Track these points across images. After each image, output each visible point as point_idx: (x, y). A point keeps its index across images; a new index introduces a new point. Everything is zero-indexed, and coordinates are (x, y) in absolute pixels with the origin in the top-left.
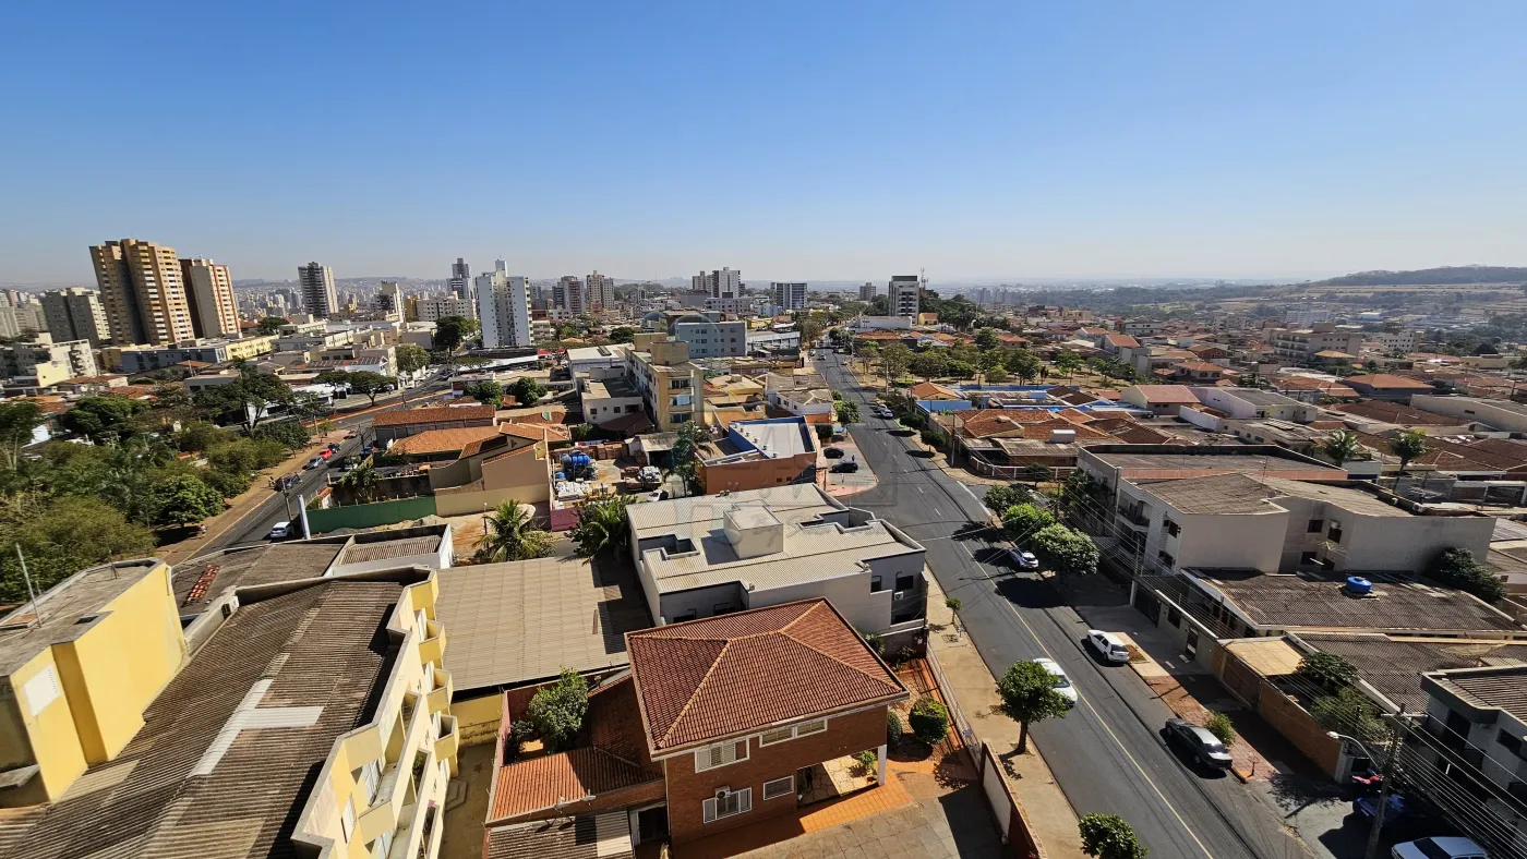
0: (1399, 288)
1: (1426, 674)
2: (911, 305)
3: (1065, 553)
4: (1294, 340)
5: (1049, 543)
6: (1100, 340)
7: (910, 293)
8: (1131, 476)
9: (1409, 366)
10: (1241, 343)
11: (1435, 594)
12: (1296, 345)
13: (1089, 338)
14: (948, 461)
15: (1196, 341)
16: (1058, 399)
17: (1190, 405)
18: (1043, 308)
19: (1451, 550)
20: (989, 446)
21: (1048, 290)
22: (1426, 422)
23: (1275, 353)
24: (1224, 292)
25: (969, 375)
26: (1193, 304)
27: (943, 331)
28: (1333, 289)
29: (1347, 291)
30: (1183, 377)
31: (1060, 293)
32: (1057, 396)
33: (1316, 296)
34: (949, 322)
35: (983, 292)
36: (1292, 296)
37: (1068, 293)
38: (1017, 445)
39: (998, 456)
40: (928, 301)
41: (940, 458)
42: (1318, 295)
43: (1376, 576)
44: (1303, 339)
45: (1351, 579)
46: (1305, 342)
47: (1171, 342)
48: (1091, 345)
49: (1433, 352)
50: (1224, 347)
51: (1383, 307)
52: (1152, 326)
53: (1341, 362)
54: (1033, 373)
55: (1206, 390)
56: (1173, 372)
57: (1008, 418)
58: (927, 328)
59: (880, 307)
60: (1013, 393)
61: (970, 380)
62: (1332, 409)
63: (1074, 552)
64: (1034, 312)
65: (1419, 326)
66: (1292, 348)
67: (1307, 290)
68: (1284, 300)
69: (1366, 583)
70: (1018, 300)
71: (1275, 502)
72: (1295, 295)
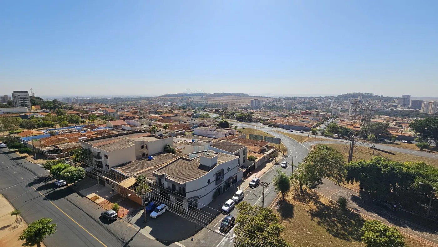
0: (173, 98)
1: (153, 172)
2: (26, 103)
3: (71, 176)
5: (65, 174)
6: (104, 111)
7: (25, 98)
8: (95, 146)
9: (173, 112)
10: (143, 110)
11: (164, 155)
12: (153, 109)
13: (103, 111)
14: (34, 158)
15: (131, 110)
16: (87, 129)
17: (125, 125)
18: (89, 103)
19: (167, 145)
20: (54, 148)
21: (93, 99)
22: (172, 122)
23: (149, 111)
24: (141, 99)
25: (52, 125)
26: (134, 102)
27: (44, 112)
28: (162, 98)
29: (164, 98)
30: (126, 119)
31: (97, 99)
32: (86, 128)
33: (159, 99)
34: (47, 109)
37: (100, 99)
38: (64, 145)
39: (58, 151)
40: (36, 101)
41: (30, 158)
43: (154, 155)
45: (149, 157)
47: (125, 110)
48: (102, 113)
49: (177, 109)
50: (138, 111)
51: (171, 101)
52: (122, 107)
53: (161, 112)
54: (78, 122)
55: (129, 121)
56: (124, 118)
57: (63, 137)
58: (36, 111)
59: (10, 104)
60: (70, 129)
61: (53, 127)
62: (158, 122)
63: (74, 174)
64: (85, 104)
65: (176, 105)
68: (154, 100)
69: (152, 157)
70: (77, 100)
71: (132, 143)
72: (156, 99)
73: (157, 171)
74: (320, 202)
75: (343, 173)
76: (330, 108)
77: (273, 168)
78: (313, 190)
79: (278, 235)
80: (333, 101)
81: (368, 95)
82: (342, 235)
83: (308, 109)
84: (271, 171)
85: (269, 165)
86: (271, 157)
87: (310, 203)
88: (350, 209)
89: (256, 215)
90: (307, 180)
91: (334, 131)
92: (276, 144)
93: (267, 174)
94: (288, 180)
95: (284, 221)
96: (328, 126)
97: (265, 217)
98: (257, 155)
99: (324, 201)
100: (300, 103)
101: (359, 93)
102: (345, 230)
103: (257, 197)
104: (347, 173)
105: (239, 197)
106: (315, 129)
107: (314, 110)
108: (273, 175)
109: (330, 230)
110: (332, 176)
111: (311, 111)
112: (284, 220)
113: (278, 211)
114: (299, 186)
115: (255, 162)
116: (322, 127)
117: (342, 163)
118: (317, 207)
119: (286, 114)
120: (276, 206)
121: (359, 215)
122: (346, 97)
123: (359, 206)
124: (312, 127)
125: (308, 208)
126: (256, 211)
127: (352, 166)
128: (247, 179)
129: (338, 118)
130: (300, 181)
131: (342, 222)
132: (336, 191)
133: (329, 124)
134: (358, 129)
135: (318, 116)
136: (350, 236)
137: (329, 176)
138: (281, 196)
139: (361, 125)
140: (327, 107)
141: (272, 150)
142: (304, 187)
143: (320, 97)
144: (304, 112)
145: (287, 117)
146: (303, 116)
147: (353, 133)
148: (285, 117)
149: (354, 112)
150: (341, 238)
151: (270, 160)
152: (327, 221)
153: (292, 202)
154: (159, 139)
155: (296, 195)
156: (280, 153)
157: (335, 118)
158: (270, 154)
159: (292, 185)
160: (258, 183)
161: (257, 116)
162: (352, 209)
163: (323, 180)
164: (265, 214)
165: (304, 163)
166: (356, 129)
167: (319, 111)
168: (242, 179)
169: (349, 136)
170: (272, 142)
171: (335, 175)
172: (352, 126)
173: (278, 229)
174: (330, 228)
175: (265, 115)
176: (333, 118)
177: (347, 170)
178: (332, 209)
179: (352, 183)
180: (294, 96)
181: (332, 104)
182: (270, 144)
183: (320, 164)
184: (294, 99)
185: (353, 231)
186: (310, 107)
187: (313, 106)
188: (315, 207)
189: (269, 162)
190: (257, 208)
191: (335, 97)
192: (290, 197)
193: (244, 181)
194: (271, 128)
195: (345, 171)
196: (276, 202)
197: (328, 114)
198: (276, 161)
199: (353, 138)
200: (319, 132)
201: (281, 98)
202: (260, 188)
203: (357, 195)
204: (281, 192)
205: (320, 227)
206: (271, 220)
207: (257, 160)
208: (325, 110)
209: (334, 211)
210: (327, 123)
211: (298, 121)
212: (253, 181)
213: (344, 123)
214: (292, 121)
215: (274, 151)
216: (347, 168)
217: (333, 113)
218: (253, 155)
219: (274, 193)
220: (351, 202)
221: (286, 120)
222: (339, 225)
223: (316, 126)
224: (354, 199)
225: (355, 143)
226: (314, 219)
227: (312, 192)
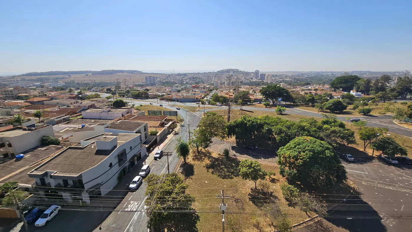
0: (42, 77)
1: (29, 173)
4: (8, 92)
9: (46, 95)
11: (43, 149)
12: (10, 93)
19: (44, 136)
22: (48, 107)
23: (4, 97)
28: (24, 77)
29: (28, 78)
33: (19, 79)
42: (20, 79)
43: (25, 153)
44: (11, 91)
45: (17, 156)
49: (52, 91)
51: (40, 82)
53: (26, 96)
62: (23, 109)
65: (50, 86)
66: (9, 94)
67: (15, 78)
68: (9, 81)
69: (22, 155)
72: (12, 80)
73: (36, 170)
74: (212, 156)
75: (225, 131)
76: (213, 81)
77: (173, 138)
78: (206, 149)
79: (184, 192)
80: (214, 76)
81: (236, 70)
82: (228, 176)
83: (197, 83)
84: (172, 141)
85: (170, 137)
86: (171, 129)
87: (205, 159)
88: (231, 156)
89: (164, 183)
90: (202, 142)
91: (217, 99)
92: (174, 117)
93: (169, 144)
94: (187, 145)
95: (187, 180)
96: (212, 96)
97: (171, 182)
98: (158, 129)
99: (215, 155)
100: (190, 79)
101: (231, 69)
102: (229, 172)
103: (163, 166)
104: (228, 131)
105: (146, 171)
106: (203, 100)
107: (201, 83)
108: (174, 144)
109: (220, 175)
110: (219, 135)
111: (199, 85)
112: (187, 178)
113: (182, 173)
114: (196, 148)
115: (157, 136)
116: (209, 97)
117: (224, 124)
118: (211, 161)
119: (179, 89)
120: (180, 170)
121: (237, 159)
122: (222, 72)
123: (236, 152)
124: (201, 99)
125: (204, 164)
126: (163, 179)
127: (230, 125)
128: (151, 154)
129: (219, 89)
130: (196, 144)
131: (227, 167)
132: (221, 146)
133: (213, 95)
134: (232, 97)
135: (204, 89)
136: (232, 175)
137: (216, 135)
138: (183, 160)
139: (233, 94)
140: (211, 81)
141: (171, 123)
142: (200, 148)
143: (205, 73)
144: (194, 86)
145: (181, 91)
146: (193, 89)
147: (229, 100)
148: (179, 91)
149: (229, 84)
150: (227, 178)
151: (170, 131)
152: (218, 169)
153: (192, 162)
154: (30, 131)
155: (195, 156)
156: (178, 124)
157: (217, 90)
158: (170, 126)
159: (191, 148)
160: (162, 154)
161: (153, 92)
162: (233, 156)
163: (213, 139)
164: (171, 179)
165: (198, 129)
166: (231, 97)
167: (205, 85)
168: (146, 154)
169: (227, 103)
170: (170, 115)
171: (220, 134)
172: (228, 95)
173: (184, 188)
174: (220, 174)
175: (161, 91)
176: (215, 89)
177: (228, 129)
178: (220, 159)
179: (231, 137)
180: (185, 72)
181: (213, 79)
182: (168, 117)
183: (210, 128)
184: (185, 75)
185: (234, 171)
186: (198, 81)
187: (200, 80)
188: (209, 161)
189: (170, 134)
190: (163, 176)
191: (215, 73)
192: (190, 159)
193: (148, 156)
194: (167, 102)
195: (227, 129)
196: (180, 166)
197: (211, 86)
198: (175, 132)
199: (230, 104)
200: (206, 102)
201: (174, 74)
202: (164, 158)
203: (235, 145)
204: (182, 156)
205: (213, 175)
206: (177, 182)
207: (158, 134)
208: (209, 83)
209: (221, 161)
210: (211, 94)
211: (190, 94)
212: (157, 154)
213: (222, 93)
214: (185, 94)
215: (173, 123)
216: (227, 127)
217: (215, 86)
218: (154, 130)
219: (177, 160)
220: (232, 151)
221: (180, 94)
222: (225, 170)
223: (204, 97)
224: (233, 148)
225: (231, 107)
226: (209, 171)
227: (206, 151)
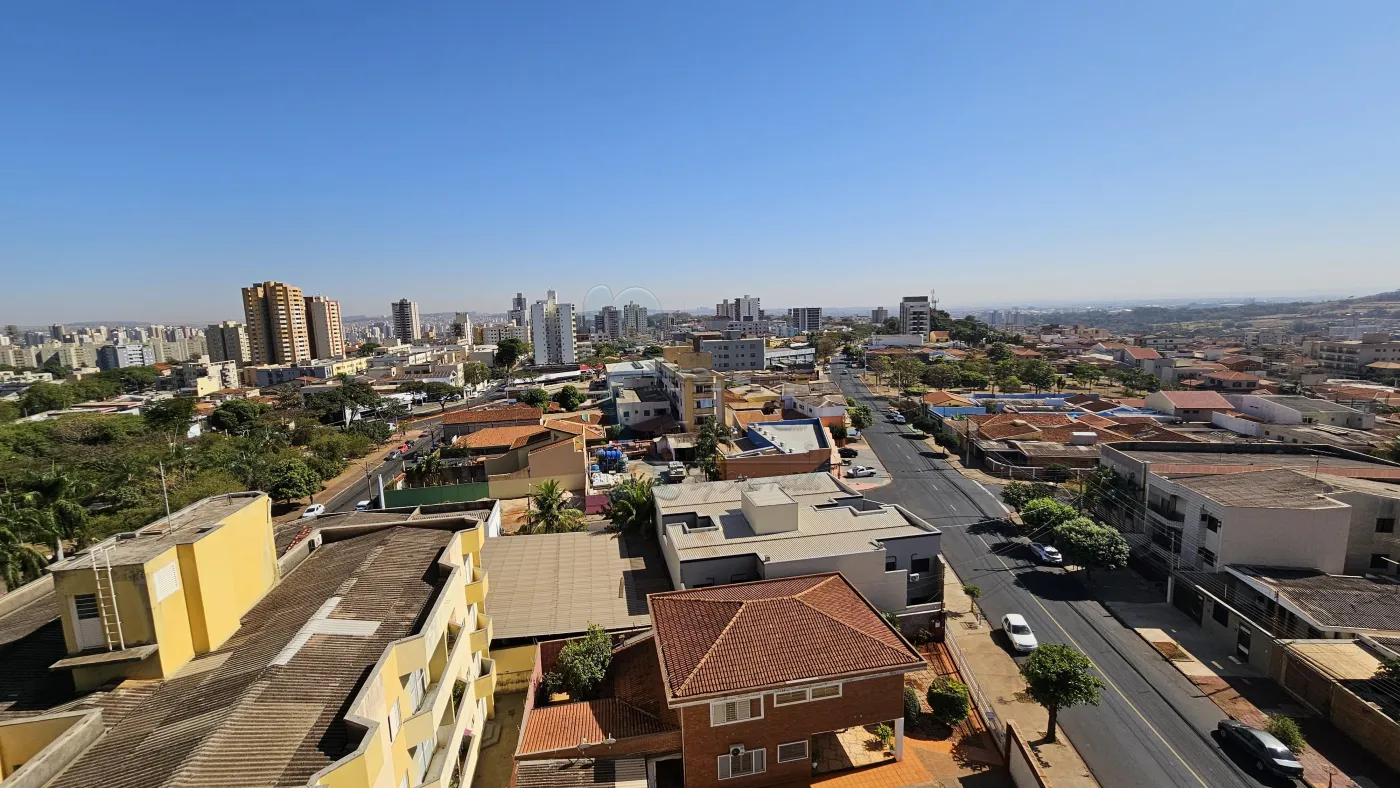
2: (922, 324)
3: (1091, 546)
4: (1341, 351)
5: (1073, 534)
6: (1119, 354)
7: (921, 313)
8: (1160, 472)
10: (1279, 356)
12: (1344, 356)
13: (1108, 352)
14: (963, 462)
15: (1225, 354)
16: (1077, 406)
17: (1224, 411)
18: (1057, 327)
20: (1005, 448)
21: (1062, 312)
23: (1320, 366)
24: (1253, 310)
25: (982, 385)
26: (1220, 324)
27: (955, 347)
28: (1382, 304)
30: (1218, 386)
31: (1074, 314)
32: (1075, 404)
33: (1362, 312)
34: (961, 339)
35: (995, 315)
36: (1334, 312)
37: (1083, 315)
38: (1034, 446)
39: (1016, 457)
40: (939, 321)
41: (955, 459)
42: (1366, 311)
44: (1352, 350)
46: (1355, 353)
47: (1197, 355)
48: (1110, 358)
50: (1260, 359)
52: (1175, 341)
54: (1048, 382)
55: (1237, 398)
56: (1202, 382)
57: (1024, 422)
58: (938, 345)
59: (892, 327)
60: (1029, 401)
61: (983, 390)
63: (1100, 545)
64: (1047, 330)
66: (1339, 359)
67: (1351, 306)
68: (1326, 317)
70: (1030, 320)
71: (1330, 496)
72: (1338, 312)
